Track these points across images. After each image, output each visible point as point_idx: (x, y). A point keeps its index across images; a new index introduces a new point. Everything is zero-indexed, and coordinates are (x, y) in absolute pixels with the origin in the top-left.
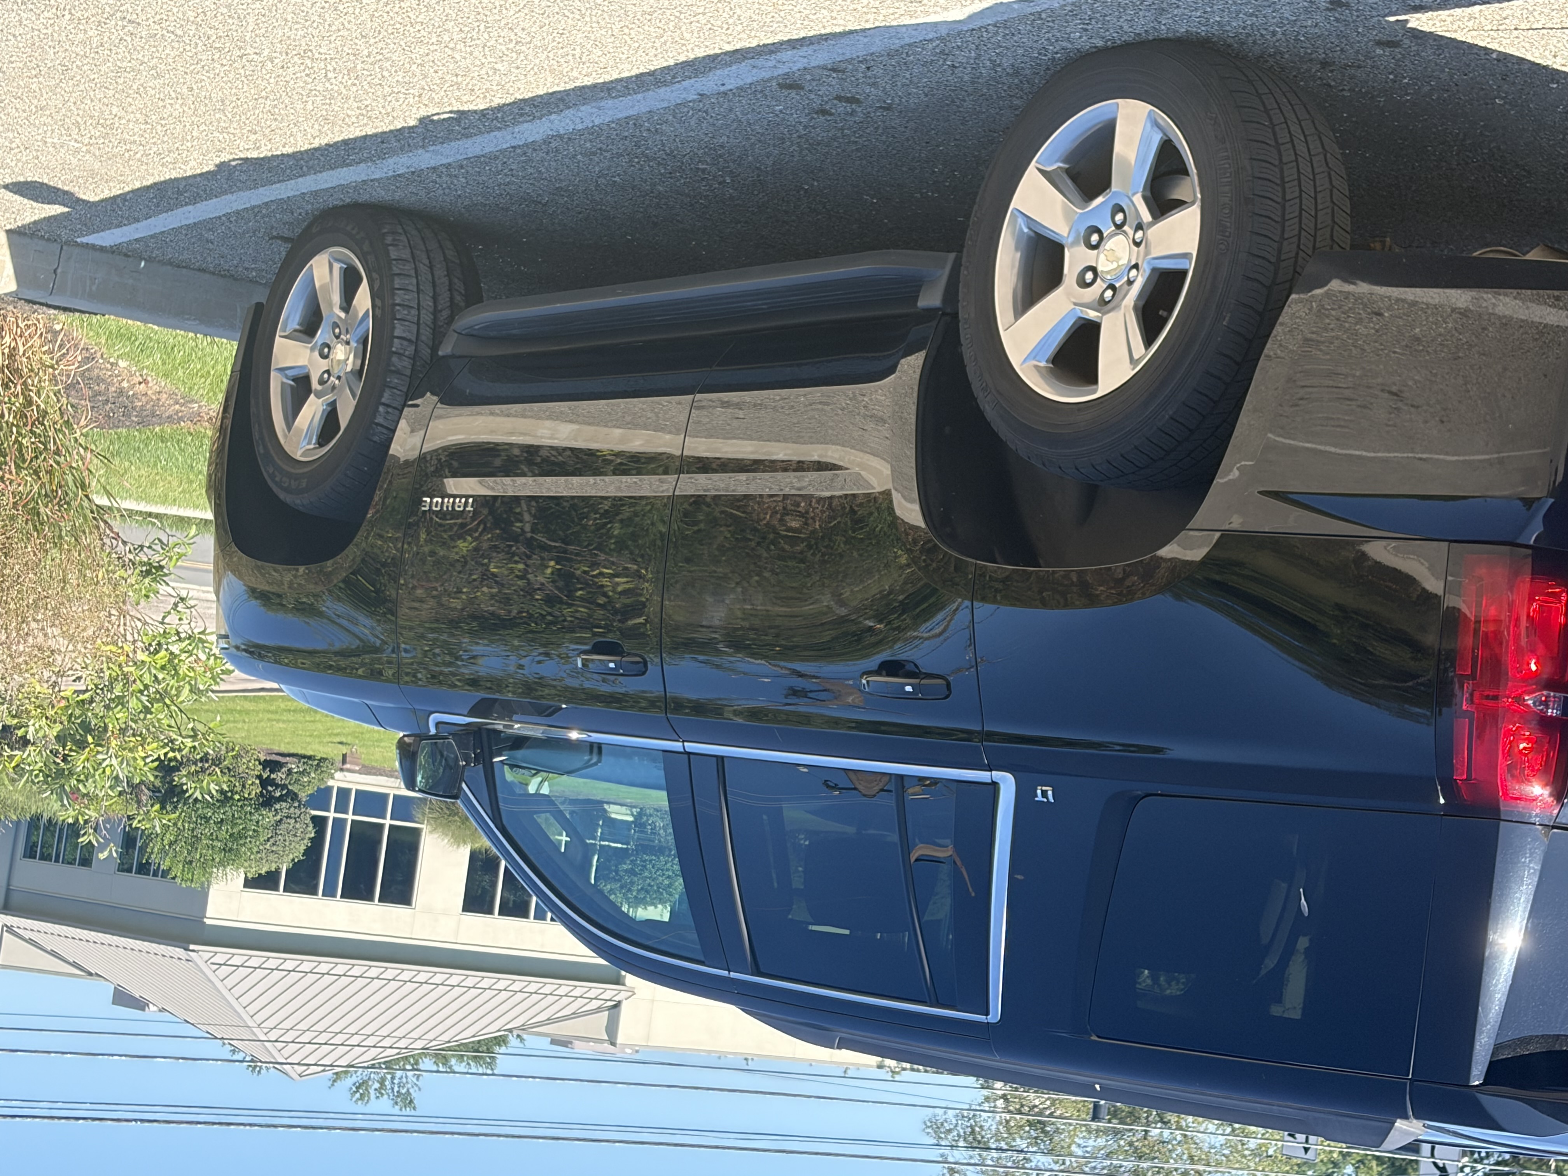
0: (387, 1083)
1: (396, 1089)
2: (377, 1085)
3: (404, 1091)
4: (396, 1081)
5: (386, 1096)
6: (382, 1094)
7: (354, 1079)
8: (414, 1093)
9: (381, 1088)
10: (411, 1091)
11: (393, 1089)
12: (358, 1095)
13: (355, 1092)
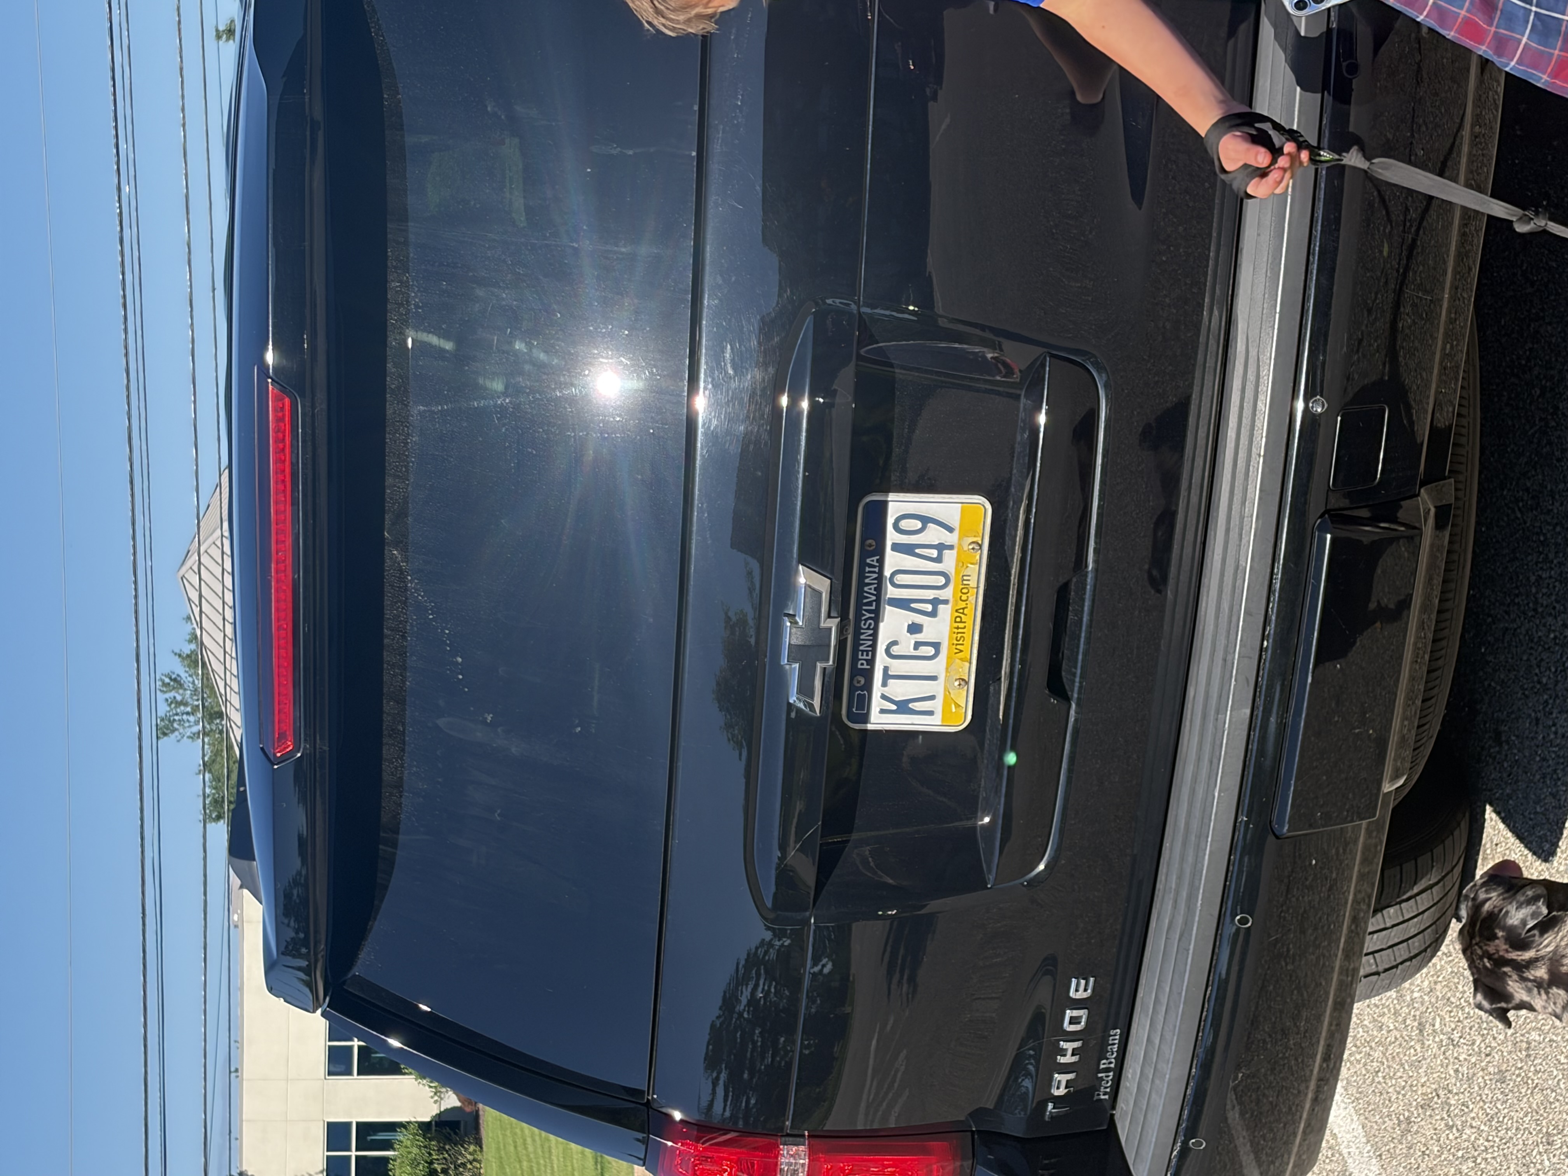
0: (182, 708)
1: (177, 718)
2: (179, 698)
3: (175, 725)
4: (185, 717)
5: (168, 709)
6: (170, 705)
7: (184, 675)
8: (173, 737)
9: (177, 702)
10: (176, 733)
11: (177, 714)
12: (167, 680)
13: (170, 679)
